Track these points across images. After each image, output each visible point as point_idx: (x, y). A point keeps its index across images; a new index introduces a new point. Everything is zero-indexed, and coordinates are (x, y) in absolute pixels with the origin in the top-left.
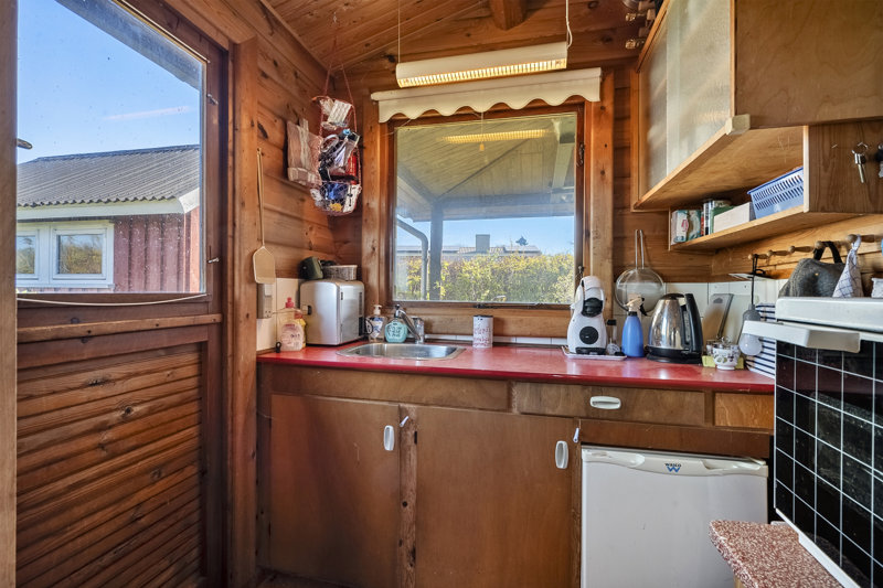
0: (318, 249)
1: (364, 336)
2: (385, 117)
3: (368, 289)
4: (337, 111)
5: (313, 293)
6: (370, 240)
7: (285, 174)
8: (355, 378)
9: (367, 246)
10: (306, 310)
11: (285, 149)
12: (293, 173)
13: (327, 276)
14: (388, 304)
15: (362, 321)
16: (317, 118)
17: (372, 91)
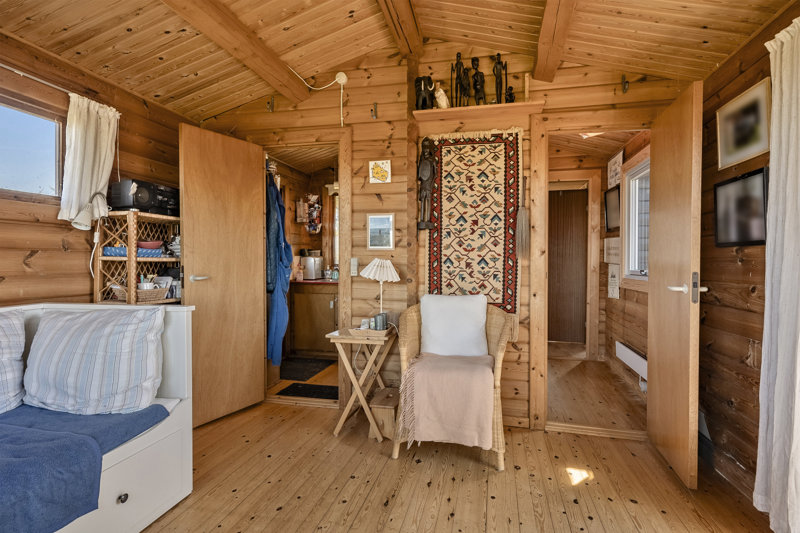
0: (306, 244)
1: (323, 275)
2: (331, 194)
3: (324, 259)
4: (313, 198)
5: (306, 261)
6: (326, 240)
7: (296, 219)
8: (320, 287)
9: (324, 244)
10: (304, 267)
11: (296, 212)
12: (299, 220)
13: (310, 255)
14: (333, 265)
15: (323, 272)
16: (306, 200)
17: (326, 183)
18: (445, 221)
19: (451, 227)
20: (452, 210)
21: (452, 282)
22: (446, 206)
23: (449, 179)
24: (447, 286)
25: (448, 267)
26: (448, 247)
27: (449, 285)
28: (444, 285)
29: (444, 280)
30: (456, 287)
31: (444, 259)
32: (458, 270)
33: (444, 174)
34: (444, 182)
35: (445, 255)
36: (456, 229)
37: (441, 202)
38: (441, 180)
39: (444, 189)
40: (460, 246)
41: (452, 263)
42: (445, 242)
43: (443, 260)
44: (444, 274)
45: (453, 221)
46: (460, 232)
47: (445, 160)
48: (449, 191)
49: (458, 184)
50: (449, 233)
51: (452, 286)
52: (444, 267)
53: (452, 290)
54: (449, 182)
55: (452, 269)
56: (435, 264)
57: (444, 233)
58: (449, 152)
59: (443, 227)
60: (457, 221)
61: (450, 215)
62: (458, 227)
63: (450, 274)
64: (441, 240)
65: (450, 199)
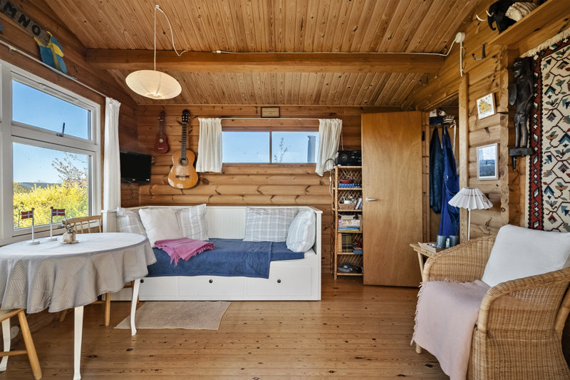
18: (546, 143)
19: (553, 150)
20: (554, 130)
21: (555, 215)
22: (547, 125)
23: (550, 93)
24: (550, 219)
25: (549, 197)
26: (549, 173)
27: (552, 219)
28: (546, 217)
29: (546, 212)
30: (559, 222)
31: (544, 187)
32: (560, 201)
33: (545, 89)
34: (545, 99)
35: (545, 183)
36: (557, 152)
37: (541, 122)
38: (542, 97)
39: (545, 106)
40: (563, 171)
41: (552, 192)
42: (546, 167)
43: (543, 189)
44: (546, 205)
45: (555, 142)
46: (563, 154)
47: (544, 72)
48: (550, 107)
49: (560, 96)
50: (550, 157)
51: (555, 220)
52: (545, 197)
53: (555, 225)
54: (550, 97)
55: (553, 199)
56: (536, 194)
57: (545, 157)
58: (549, 62)
59: (544, 151)
60: (561, 141)
61: (551, 136)
62: (561, 148)
63: (552, 205)
64: (541, 166)
65: (552, 117)
